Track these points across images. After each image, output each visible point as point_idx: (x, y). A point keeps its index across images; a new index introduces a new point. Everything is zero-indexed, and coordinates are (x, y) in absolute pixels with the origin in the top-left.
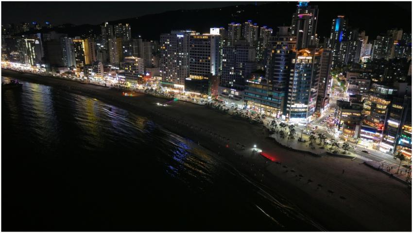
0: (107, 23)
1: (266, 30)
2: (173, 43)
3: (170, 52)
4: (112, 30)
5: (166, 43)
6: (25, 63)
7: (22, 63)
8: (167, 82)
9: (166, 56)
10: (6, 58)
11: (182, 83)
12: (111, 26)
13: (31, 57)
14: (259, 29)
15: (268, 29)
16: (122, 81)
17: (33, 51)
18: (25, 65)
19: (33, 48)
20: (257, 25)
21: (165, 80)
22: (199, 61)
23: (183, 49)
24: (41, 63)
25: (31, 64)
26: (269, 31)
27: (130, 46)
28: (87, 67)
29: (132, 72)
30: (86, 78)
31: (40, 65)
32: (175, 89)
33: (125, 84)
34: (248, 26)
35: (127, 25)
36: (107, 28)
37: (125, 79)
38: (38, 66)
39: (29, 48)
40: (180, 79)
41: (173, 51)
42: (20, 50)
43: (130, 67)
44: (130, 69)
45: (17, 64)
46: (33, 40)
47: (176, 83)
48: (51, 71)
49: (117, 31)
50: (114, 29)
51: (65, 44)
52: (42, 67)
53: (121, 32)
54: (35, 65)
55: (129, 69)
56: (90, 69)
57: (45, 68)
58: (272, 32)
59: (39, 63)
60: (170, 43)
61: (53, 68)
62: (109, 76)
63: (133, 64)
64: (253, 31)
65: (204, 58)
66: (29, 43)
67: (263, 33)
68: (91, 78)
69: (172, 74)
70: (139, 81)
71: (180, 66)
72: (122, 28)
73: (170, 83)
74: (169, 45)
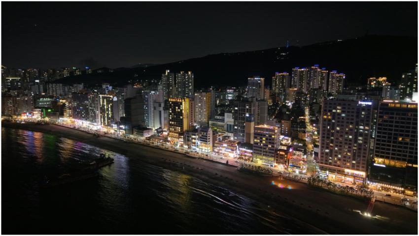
0: (168, 71)
1: (338, 75)
2: (348, 112)
3: (340, 124)
4: (173, 79)
5: (334, 111)
6: (95, 122)
7: (92, 121)
8: (330, 164)
9: (333, 128)
10: (70, 114)
11: (361, 168)
12: (173, 74)
13: (106, 115)
14: (328, 74)
15: (338, 74)
16: (245, 156)
17: (110, 109)
18: (95, 124)
19: (109, 106)
20: (326, 70)
21: (326, 161)
22: (396, 138)
23: (367, 121)
24: (118, 124)
25: (104, 123)
26: (340, 76)
27: (247, 107)
28: (190, 133)
29: (266, 145)
30: (186, 147)
31: (118, 126)
32: (345, 175)
33: (252, 161)
34: (315, 71)
35: (190, 73)
36: (168, 77)
37: (252, 153)
38: (115, 126)
39: (103, 106)
40: (358, 163)
41: (347, 123)
42: (92, 107)
43: (264, 139)
44: (264, 142)
45: (84, 122)
46: (111, 96)
47: (348, 168)
48: (132, 134)
49: (179, 80)
50: (175, 77)
51: (147, 101)
52: (121, 129)
53: (183, 80)
54: (109, 125)
55: (261, 142)
56: (193, 137)
57: (125, 130)
58: (344, 77)
59: (116, 123)
60: (343, 112)
61: (134, 130)
62: (223, 147)
63: (270, 136)
64: (321, 76)
65: (408, 136)
66: (105, 100)
67: (333, 78)
68: (194, 147)
69: (340, 154)
70: (279, 159)
71: (360, 145)
72: (185, 76)
73: (335, 165)
74: (339, 114)
